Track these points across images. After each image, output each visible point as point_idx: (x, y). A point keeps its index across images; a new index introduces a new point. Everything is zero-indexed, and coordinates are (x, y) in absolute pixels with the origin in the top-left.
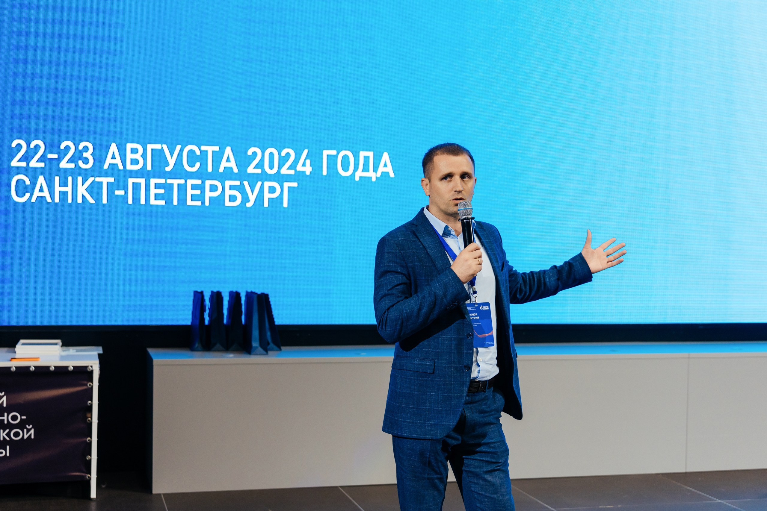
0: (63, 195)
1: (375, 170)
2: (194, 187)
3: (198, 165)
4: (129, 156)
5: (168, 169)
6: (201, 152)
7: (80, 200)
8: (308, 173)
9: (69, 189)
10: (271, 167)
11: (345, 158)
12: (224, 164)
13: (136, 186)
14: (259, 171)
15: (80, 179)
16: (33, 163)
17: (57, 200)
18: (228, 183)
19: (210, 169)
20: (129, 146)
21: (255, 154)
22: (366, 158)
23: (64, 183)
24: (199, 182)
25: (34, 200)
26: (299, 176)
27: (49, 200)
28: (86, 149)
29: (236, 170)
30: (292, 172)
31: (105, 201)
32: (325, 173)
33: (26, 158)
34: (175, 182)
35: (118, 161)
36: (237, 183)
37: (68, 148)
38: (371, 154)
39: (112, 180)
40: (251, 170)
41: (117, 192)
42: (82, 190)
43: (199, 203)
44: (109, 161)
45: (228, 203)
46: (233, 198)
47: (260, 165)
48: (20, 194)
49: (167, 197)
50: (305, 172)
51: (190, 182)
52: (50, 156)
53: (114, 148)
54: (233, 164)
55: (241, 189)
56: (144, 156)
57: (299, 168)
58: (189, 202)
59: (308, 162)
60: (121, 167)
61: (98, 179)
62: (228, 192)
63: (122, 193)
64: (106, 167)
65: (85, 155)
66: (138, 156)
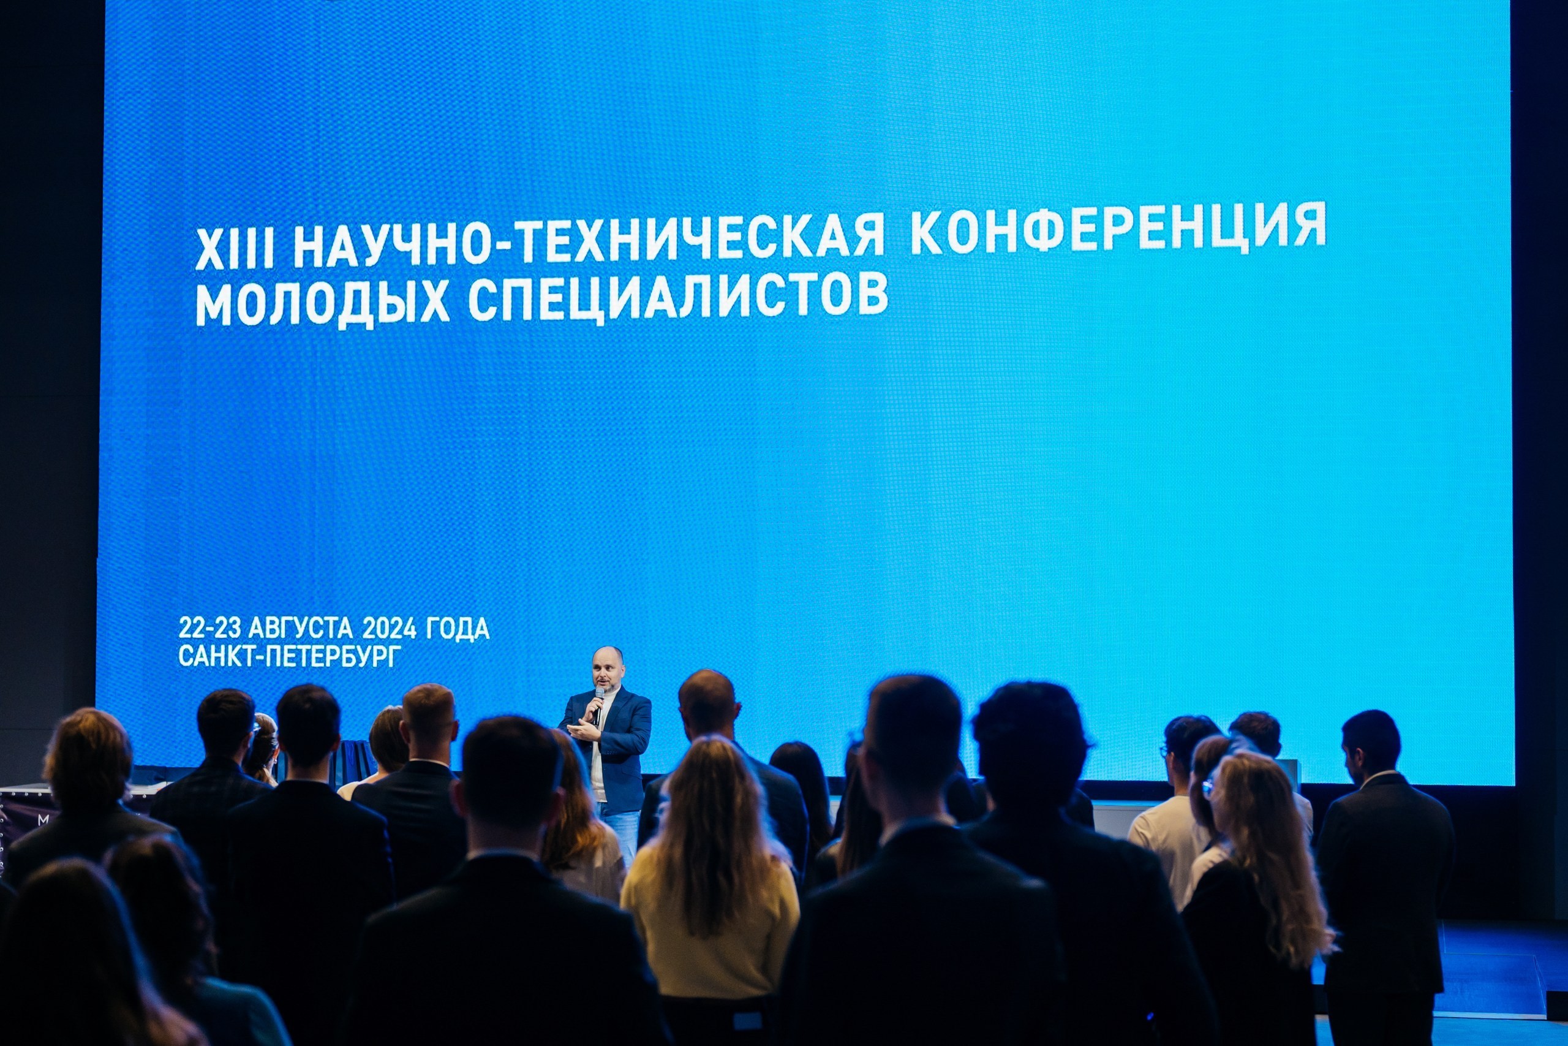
0: (218, 659)
1: (473, 634)
2: (318, 651)
3: (321, 632)
4: (268, 627)
5: (298, 636)
6: (324, 621)
7: (230, 664)
8: (413, 637)
9: (222, 655)
10: (383, 632)
11: (447, 624)
12: (341, 632)
13: (273, 651)
14: (373, 636)
15: (230, 647)
16: (196, 635)
17: (213, 664)
18: (345, 648)
19: (331, 636)
20: (268, 619)
21: (369, 623)
22: (465, 623)
23: (218, 651)
24: (322, 647)
25: (196, 664)
26: (405, 640)
27: (207, 664)
28: (235, 622)
29: (351, 636)
30: (400, 637)
31: (249, 664)
32: (429, 636)
33: (191, 631)
34: (304, 648)
35: (260, 631)
36: (352, 647)
37: (221, 622)
38: (469, 619)
39: (254, 647)
40: (366, 635)
41: (258, 657)
42: (232, 655)
43: (322, 665)
44: (253, 631)
45: (345, 664)
46: (349, 660)
47: (373, 632)
48: (186, 660)
49: (297, 659)
50: (410, 636)
51: (315, 647)
52: (208, 629)
53: (256, 620)
54: (349, 631)
55: (355, 652)
56: (279, 626)
57: (406, 633)
58: (314, 664)
59: (413, 627)
60: (262, 636)
61: (244, 647)
62: (345, 656)
63: (261, 657)
64: (250, 636)
65: (234, 626)
66: (275, 626)
